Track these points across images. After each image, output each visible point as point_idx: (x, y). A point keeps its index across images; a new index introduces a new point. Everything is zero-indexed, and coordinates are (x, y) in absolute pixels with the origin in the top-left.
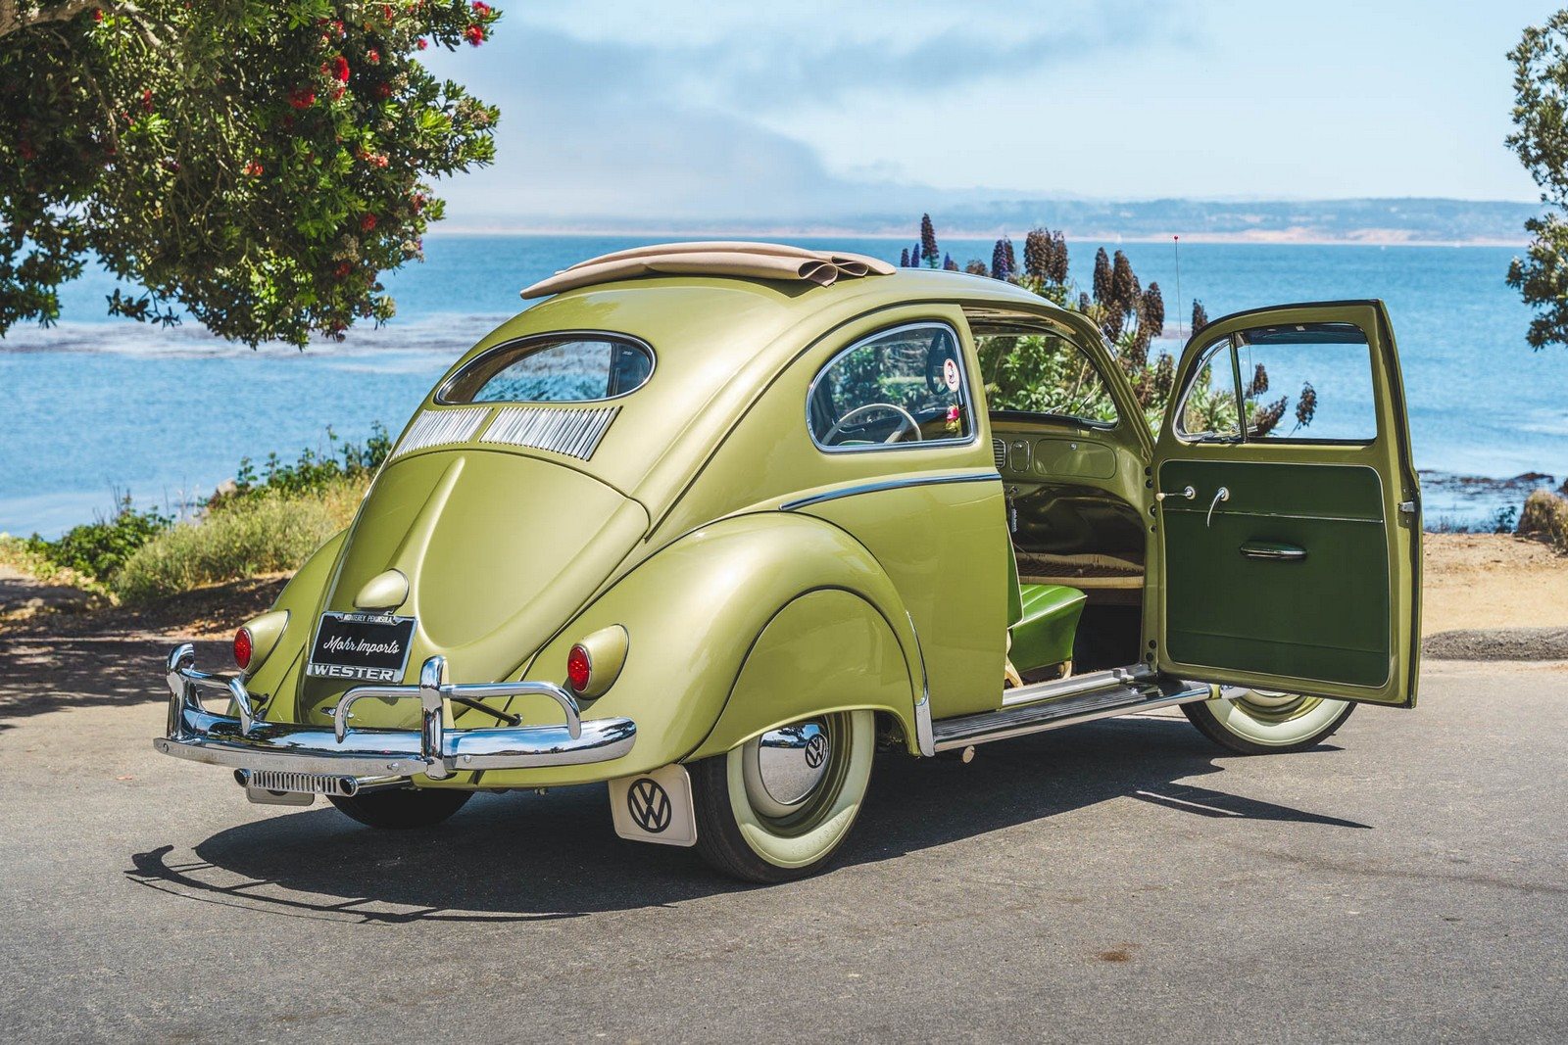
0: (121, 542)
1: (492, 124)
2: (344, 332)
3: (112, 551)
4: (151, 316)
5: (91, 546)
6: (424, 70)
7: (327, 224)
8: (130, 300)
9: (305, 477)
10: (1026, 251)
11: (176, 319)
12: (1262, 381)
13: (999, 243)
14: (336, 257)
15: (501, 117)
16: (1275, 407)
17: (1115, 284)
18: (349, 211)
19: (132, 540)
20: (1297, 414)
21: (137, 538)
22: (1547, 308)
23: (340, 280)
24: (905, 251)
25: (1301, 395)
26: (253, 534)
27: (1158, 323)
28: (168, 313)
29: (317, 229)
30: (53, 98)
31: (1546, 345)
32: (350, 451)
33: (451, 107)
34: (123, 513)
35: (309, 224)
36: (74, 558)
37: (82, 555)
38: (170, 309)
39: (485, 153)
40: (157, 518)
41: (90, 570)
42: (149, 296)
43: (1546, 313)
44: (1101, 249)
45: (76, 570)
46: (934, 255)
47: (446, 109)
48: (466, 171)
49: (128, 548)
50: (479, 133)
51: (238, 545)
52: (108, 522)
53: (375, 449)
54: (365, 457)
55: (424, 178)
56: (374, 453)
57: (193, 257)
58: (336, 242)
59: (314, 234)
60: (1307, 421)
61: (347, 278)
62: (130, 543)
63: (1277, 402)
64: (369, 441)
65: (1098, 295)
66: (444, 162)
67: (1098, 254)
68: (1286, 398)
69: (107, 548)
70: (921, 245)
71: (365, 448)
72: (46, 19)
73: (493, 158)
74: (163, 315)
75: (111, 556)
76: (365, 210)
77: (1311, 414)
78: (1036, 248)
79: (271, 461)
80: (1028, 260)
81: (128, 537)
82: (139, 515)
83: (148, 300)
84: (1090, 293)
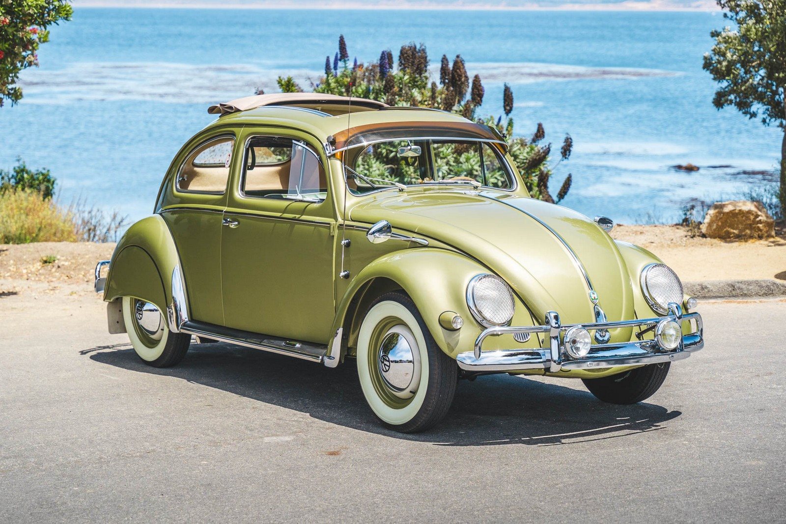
10: (400, 57)
12: (541, 133)
13: (383, 53)
16: (545, 148)
17: (453, 77)
20: (562, 153)
22: (724, 84)
24: (328, 58)
25: (564, 141)
27: (479, 99)
31: (724, 107)
43: (724, 87)
44: (444, 56)
46: (346, 59)
53: (18, 173)
60: (567, 156)
63: (546, 146)
64: (14, 168)
65: (443, 82)
67: (443, 59)
68: (550, 143)
70: (339, 53)
71: (12, 173)
77: (570, 152)
78: (405, 55)
80: (401, 62)
84: (438, 82)
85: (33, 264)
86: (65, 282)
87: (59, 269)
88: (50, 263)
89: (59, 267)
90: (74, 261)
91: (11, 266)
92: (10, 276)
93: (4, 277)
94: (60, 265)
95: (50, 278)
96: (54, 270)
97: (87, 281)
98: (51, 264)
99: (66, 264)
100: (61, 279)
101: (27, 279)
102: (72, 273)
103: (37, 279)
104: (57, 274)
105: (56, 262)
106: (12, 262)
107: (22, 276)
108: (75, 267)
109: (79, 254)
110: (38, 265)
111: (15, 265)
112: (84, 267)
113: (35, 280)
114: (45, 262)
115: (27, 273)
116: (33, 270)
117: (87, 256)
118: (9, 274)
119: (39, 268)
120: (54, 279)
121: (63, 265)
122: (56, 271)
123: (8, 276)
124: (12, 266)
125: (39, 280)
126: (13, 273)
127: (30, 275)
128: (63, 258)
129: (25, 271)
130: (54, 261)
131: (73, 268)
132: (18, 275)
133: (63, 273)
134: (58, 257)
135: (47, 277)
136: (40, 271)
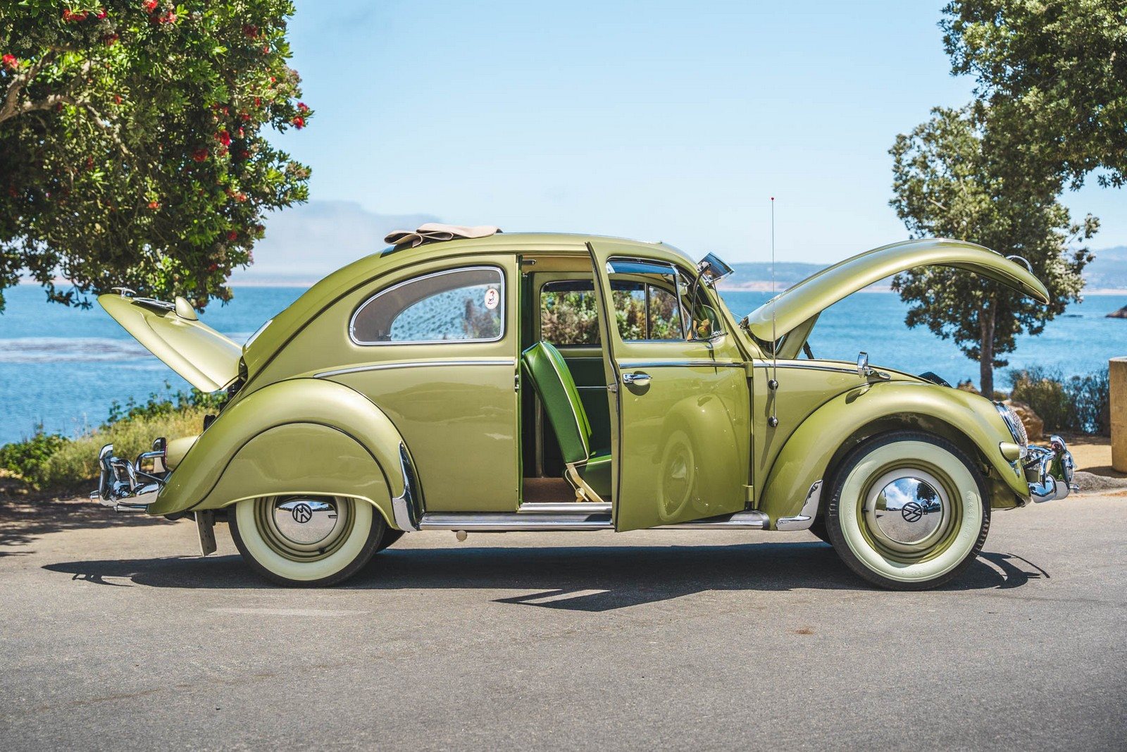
0: (38, 452)
1: (307, 178)
2: (204, 308)
3: (33, 457)
4: (73, 303)
5: (19, 455)
6: (269, 143)
7: (208, 238)
8: (61, 293)
9: (152, 411)
11: (90, 305)
14: (212, 257)
15: (312, 174)
18: (220, 230)
19: (46, 450)
21: (49, 449)
22: (917, 303)
23: (211, 273)
26: (128, 443)
28: (84, 301)
29: (200, 240)
30: (33, 159)
31: (916, 326)
32: (181, 396)
33: (282, 166)
34: (38, 434)
35: (196, 237)
36: (8, 462)
37: (13, 460)
38: (86, 298)
39: (303, 196)
40: (61, 437)
41: (19, 470)
42: (74, 290)
45: (9, 470)
47: (278, 168)
48: (290, 206)
49: (43, 456)
50: (298, 183)
51: (119, 451)
52: (29, 440)
54: (190, 399)
55: (263, 210)
56: (196, 397)
57: (118, 257)
58: (212, 248)
59: (198, 242)
61: (215, 273)
62: (44, 453)
66: (277, 201)
69: (30, 456)
72: (35, 109)
73: (307, 199)
74: (81, 302)
75: (34, 461)
76: (230, 229)
79: (130, 402)
81: (43, 449)
82: (48, 435)
83: (73, 293)
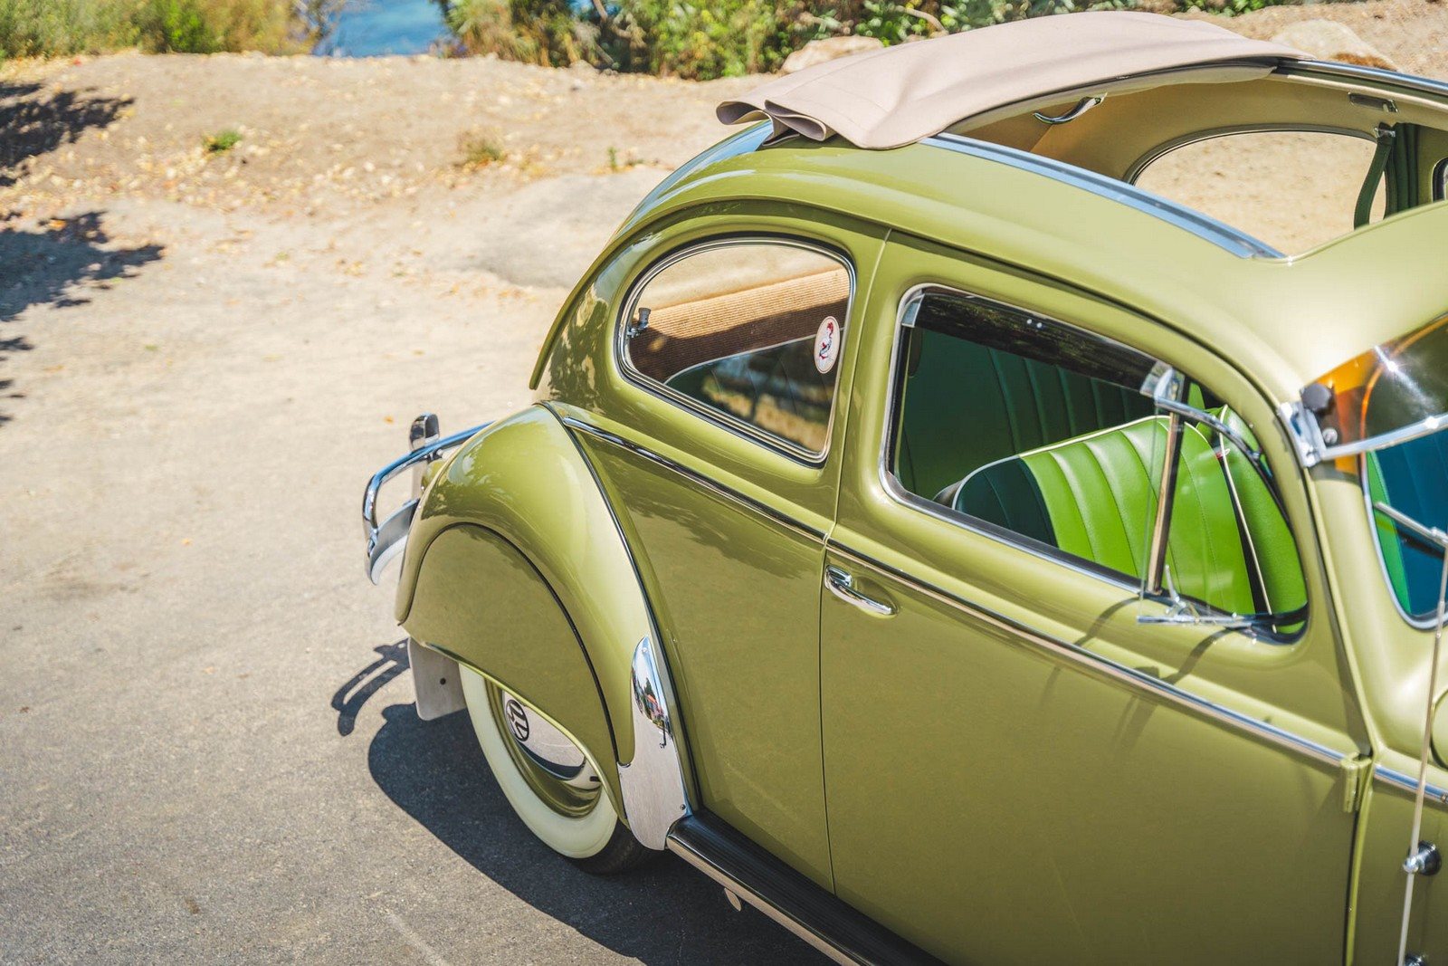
85: (188, 149)
86: (263, 212)
87: (247, 169)
88: (224, 148)
89: (244, 162)
90: (275, 142)
91: (138, 156)
92: (141, 188)
93: (128, 191)
94: (247, 158)
95: (229, 197)
96: (234, 171)
97: (311, 214)
98: (226, 153)
99: (261, 152)
100: (253, 202)
101: (179, 201)
102: (274, 180)
103: (200, 200)
104: (241, 184)
105: (238, 144)
106: (142, 140)
107: (166, 187)
108: (282, 163)
109: (285, 119)
110: (198, 156)
111: (150, 151)
112: (300, 162)
113: (196, 206)
114: (215, 148)
115: (177, 177)
116: (190, 169)
117: (303, 126)
118: (135, 184)
119: (203, 162)
120: (237, 203)
121: (253, 155)
122: (238, 177)
123: (136, 189)
124: (145, 156)
125: (204, 205)
126: (145, 177)
127: (183, 186)
128: (251, 133)
129: (171, 173)
130: (232, 144)
131: (275, 164)
132: (157, 187)
133: (256, 183)
134: (242, 129)
135: (221, 192)
136: (207, 175)
